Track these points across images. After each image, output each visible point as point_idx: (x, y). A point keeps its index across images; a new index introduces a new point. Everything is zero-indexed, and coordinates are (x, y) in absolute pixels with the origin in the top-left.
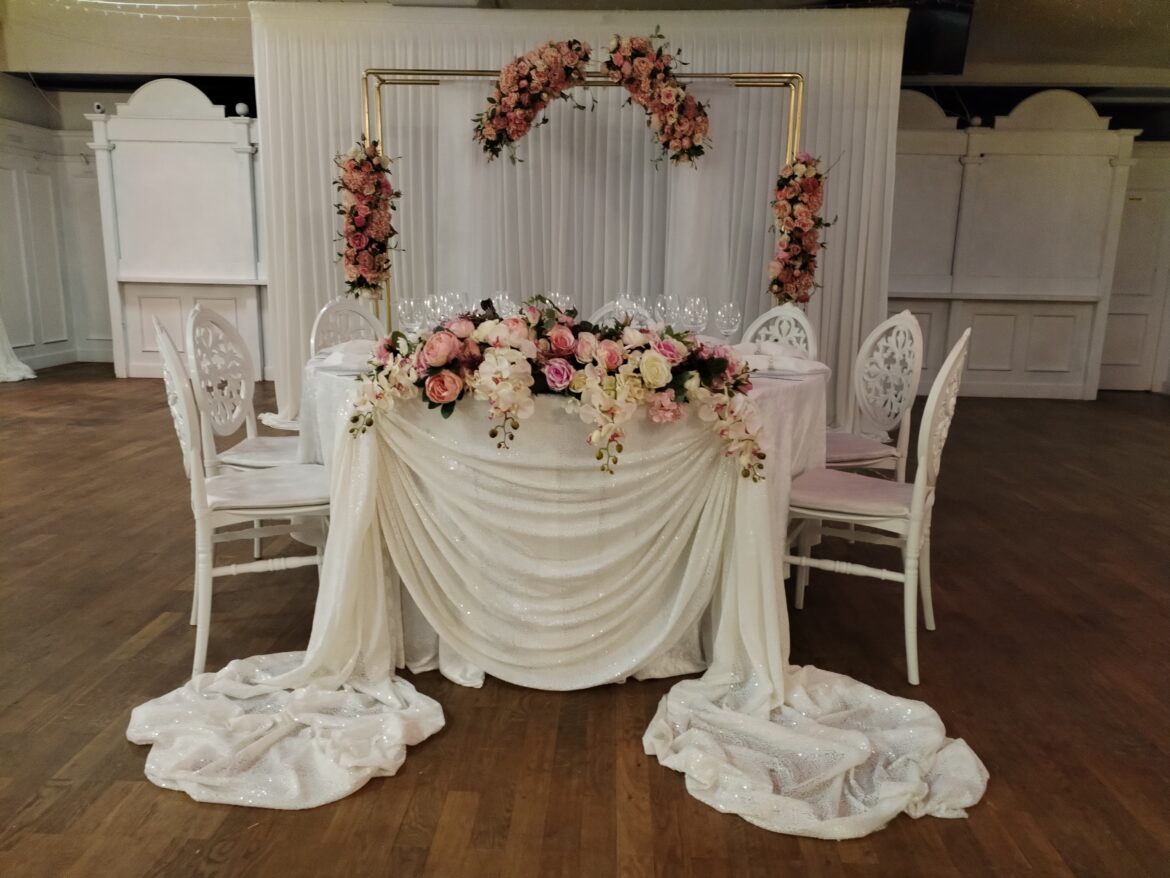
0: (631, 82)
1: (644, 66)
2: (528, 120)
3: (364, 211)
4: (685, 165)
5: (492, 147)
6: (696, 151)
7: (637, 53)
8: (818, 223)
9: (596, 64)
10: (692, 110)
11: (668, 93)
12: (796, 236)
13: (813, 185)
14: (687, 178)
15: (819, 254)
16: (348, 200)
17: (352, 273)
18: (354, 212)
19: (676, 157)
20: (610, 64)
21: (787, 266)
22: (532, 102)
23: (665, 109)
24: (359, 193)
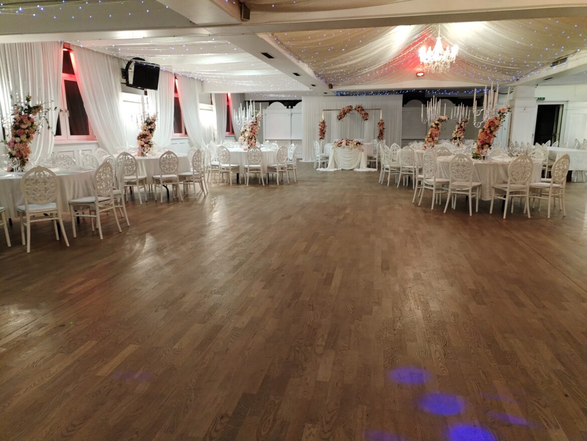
0: (358, 111)
1: (360, 109)
2: (344, 116)
3: (322, 129)
4: (366, 121)
5: (339, 119)
6: (367, 119)
7: (359, 107)
8: (384, 129)
9: (353, 108)
10: (367, 114)
11: (363, 112)
12: (381, 131)
13: (383, 124)
14: (367, 123)
15: (384, 133)
16: (320, 127)
17: (320, 137)
18: (321, 129)
19: (365, 120)
20: (355, 109)
21: (379, 135)
22: (345, 114)
23: (363, 114)
24: (322, 126)
